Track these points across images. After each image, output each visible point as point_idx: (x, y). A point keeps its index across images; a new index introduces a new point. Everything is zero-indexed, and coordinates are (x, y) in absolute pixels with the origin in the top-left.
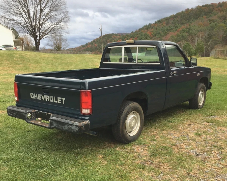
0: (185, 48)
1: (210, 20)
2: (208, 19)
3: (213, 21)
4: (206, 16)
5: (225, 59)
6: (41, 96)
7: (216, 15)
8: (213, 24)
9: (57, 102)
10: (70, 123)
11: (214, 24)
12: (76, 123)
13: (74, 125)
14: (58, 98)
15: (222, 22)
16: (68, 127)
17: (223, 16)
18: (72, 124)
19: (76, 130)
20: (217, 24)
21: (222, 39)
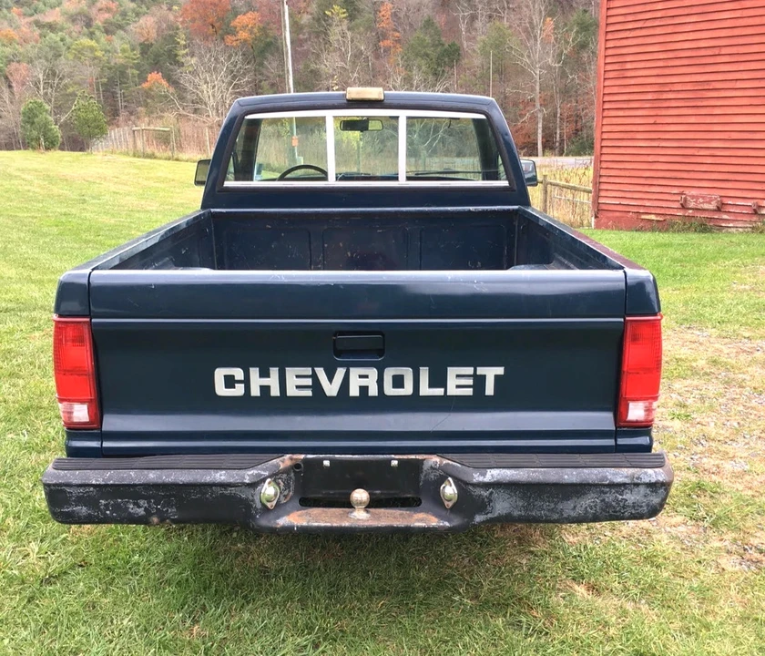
0: (29, 118)
1: (38, 24)
2: (32, 19)
3: (52, 27)
4: (22, 10)
5: (177, 160)
6: (314, 377)
7: (57, 9)
8: (53, 37)
9: (439, 392)
10: (619, 480)
11: (58, 39)
12: (650, 471)
13: (637, 485)
14: (452, 372)
15: (84, 35)
16: (603, 500)
17: (80, 14)
18: (627, 481)
19: (648, 505)
20: (68, 40)
21: (98, 90)
